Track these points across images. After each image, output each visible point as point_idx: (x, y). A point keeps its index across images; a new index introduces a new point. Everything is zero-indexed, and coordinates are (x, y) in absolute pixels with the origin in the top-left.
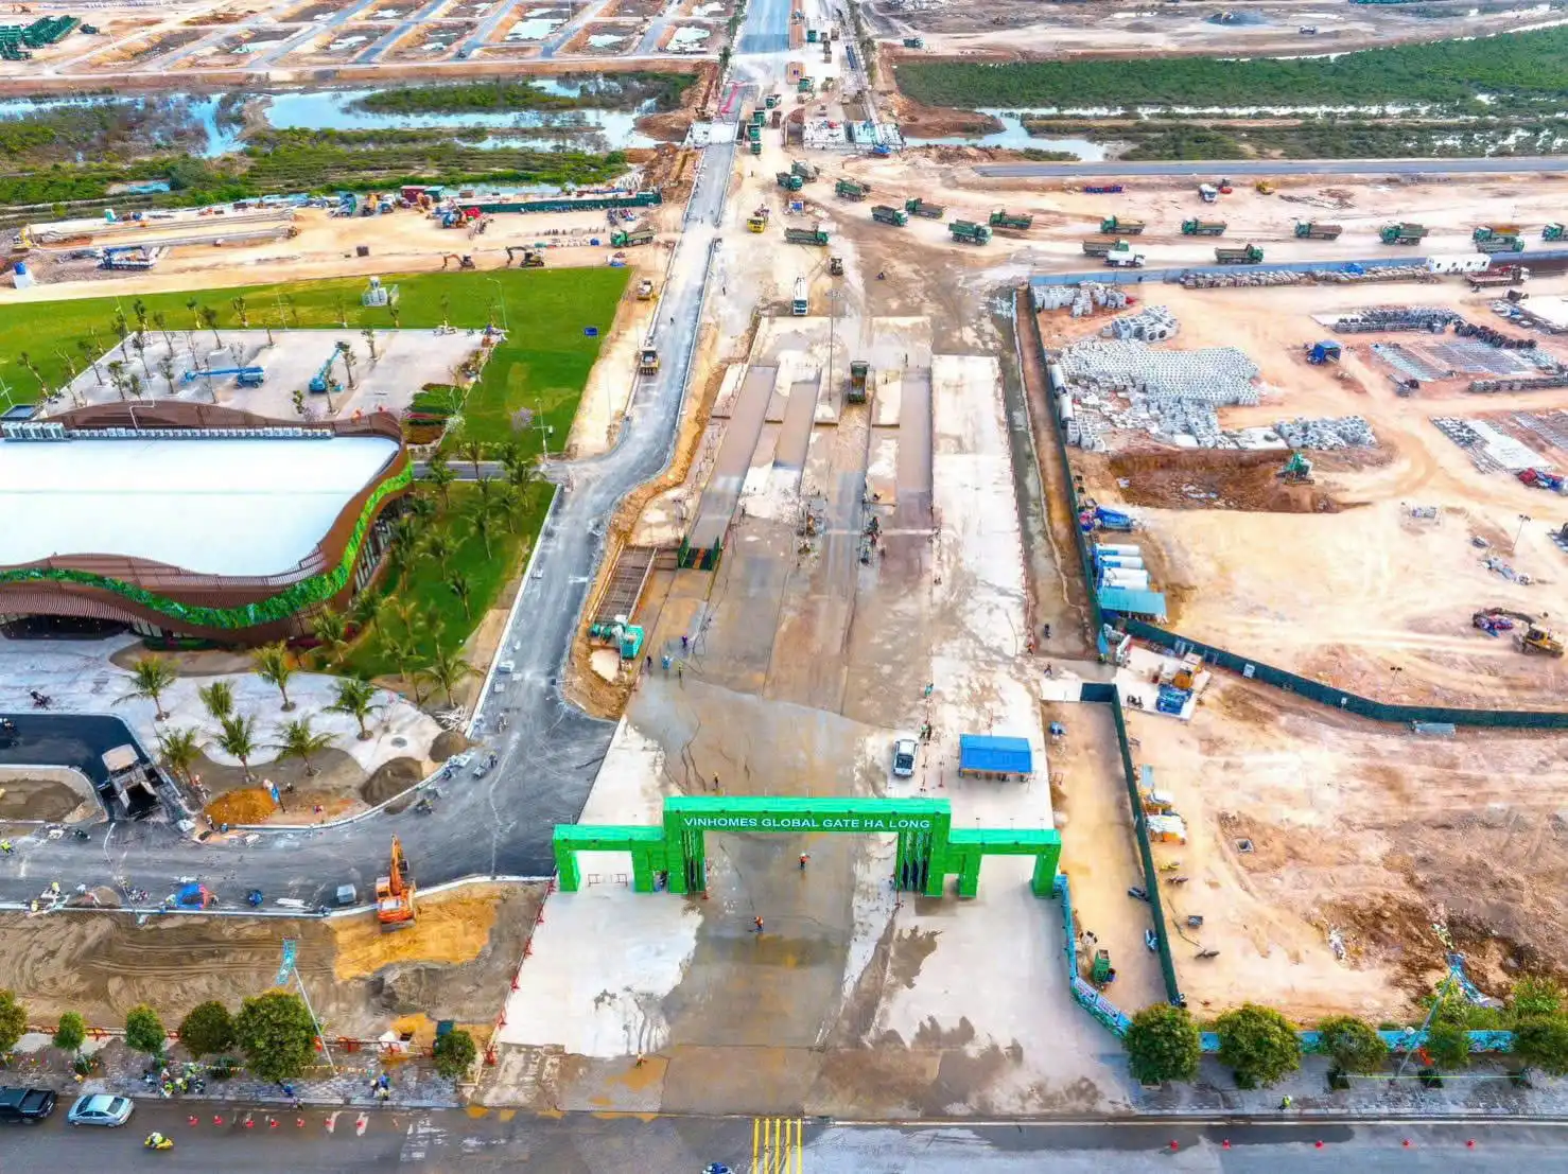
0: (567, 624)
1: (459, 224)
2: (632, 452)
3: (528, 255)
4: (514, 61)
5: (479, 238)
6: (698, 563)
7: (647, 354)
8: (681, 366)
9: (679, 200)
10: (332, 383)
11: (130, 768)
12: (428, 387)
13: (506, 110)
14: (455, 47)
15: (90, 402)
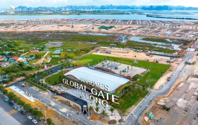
0: (143, 111)
1: (149, 55)
2: (162, 91)
3: (157, 61)
4: (164, 36)
5: (151, 58)
6: (166, 109)
7: (169, 78)
8: (174, 81)
9: (182, 58)
10: (125, 71)
11: (85, 108)
12: (137, 75)
13: (161, 42)
14: (157, 34)
15: (99, 66)
